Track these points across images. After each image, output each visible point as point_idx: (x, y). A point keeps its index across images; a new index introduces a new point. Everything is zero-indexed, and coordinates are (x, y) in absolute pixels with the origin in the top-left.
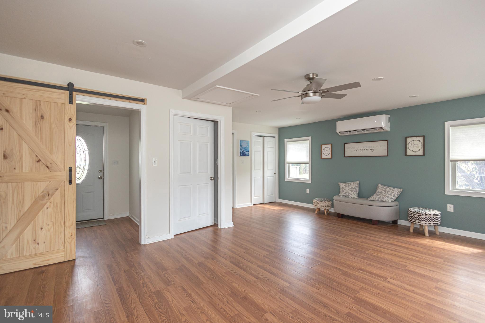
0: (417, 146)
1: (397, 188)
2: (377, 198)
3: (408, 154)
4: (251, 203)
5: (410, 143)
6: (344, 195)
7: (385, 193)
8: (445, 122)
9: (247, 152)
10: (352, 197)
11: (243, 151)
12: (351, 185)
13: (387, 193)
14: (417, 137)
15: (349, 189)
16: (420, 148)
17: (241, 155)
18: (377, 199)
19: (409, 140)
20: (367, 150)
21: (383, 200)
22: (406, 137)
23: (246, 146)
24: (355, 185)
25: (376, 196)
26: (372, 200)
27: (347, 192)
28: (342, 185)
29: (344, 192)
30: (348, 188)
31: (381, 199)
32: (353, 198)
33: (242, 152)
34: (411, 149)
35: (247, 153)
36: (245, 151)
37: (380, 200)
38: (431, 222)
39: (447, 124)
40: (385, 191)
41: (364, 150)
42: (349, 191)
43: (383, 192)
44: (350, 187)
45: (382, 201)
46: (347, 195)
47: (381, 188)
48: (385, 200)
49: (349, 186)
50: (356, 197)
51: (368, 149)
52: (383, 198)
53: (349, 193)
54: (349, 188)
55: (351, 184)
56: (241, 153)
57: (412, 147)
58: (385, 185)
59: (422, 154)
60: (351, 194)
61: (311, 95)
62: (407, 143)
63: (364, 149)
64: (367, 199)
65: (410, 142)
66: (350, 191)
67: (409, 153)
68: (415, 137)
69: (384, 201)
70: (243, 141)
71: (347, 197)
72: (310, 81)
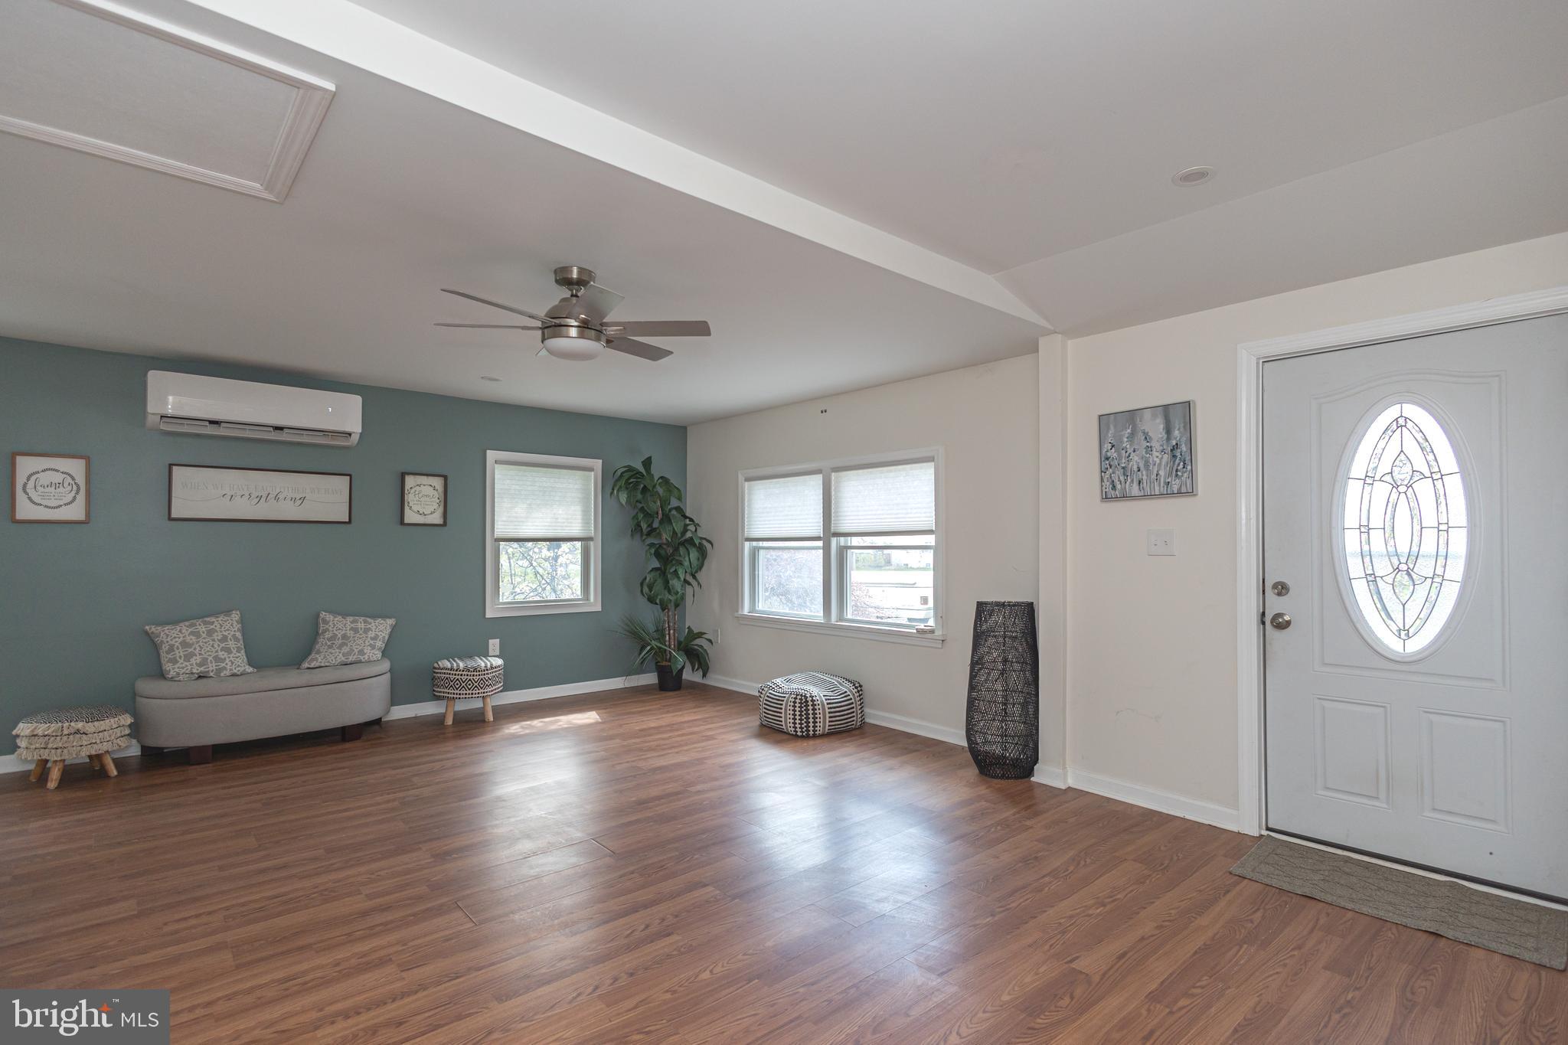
0: (428, 499)
1: (384, 617)
2: (341, 655)
3: (406, 521)
5: (413, 490)
6: (195, 671)
7: (358, 635)
8: (488, 451)
10: (235, 671)
12: (218, 629)
13: (364, 635)
14: (430, 477)
15: (216, 646)
16: (436, 506)
18: (341, 658)
19: (410, 481)
20: (276, 498)
21: (362, 658)
22: (402, 473)
24: (229, 626)
25: (333, 651)
26: (323, 665)
27: (210, 658)
28: (171, 636)
29: (193, 661)
30: (211, 643)
31: (355, 657)
32: (239, 673)
34: (415, 508)
37: (351, 658)
38: (468, 692)
39: (491, 455)
40: (356, 630)
41: (263, 499)
42: (217, 652)
43: (350, 633)
44: (217, 636)
45: (360, 662)
46: (212, 667)
47: (335, 625)
48: (366, 657)
49: (210, 633)
50: (250, 669)
51: (281, 496)
52: (361, 652)
53: (217, 659)
54: (214, 640)
55: (216, 623)
57: (415, 502)
58: (345, 615)
59: (439, 521)
60: (227, 661)
61: (573, 332)
62: (406, 492)
63: (264, 496)
64: (296, 667)
65: (411, 488)
66: (221, 650)
67: (410, 517)
68: (425, 477)
69: (363, 660)
71: (211, 674)
72: (572, 291)
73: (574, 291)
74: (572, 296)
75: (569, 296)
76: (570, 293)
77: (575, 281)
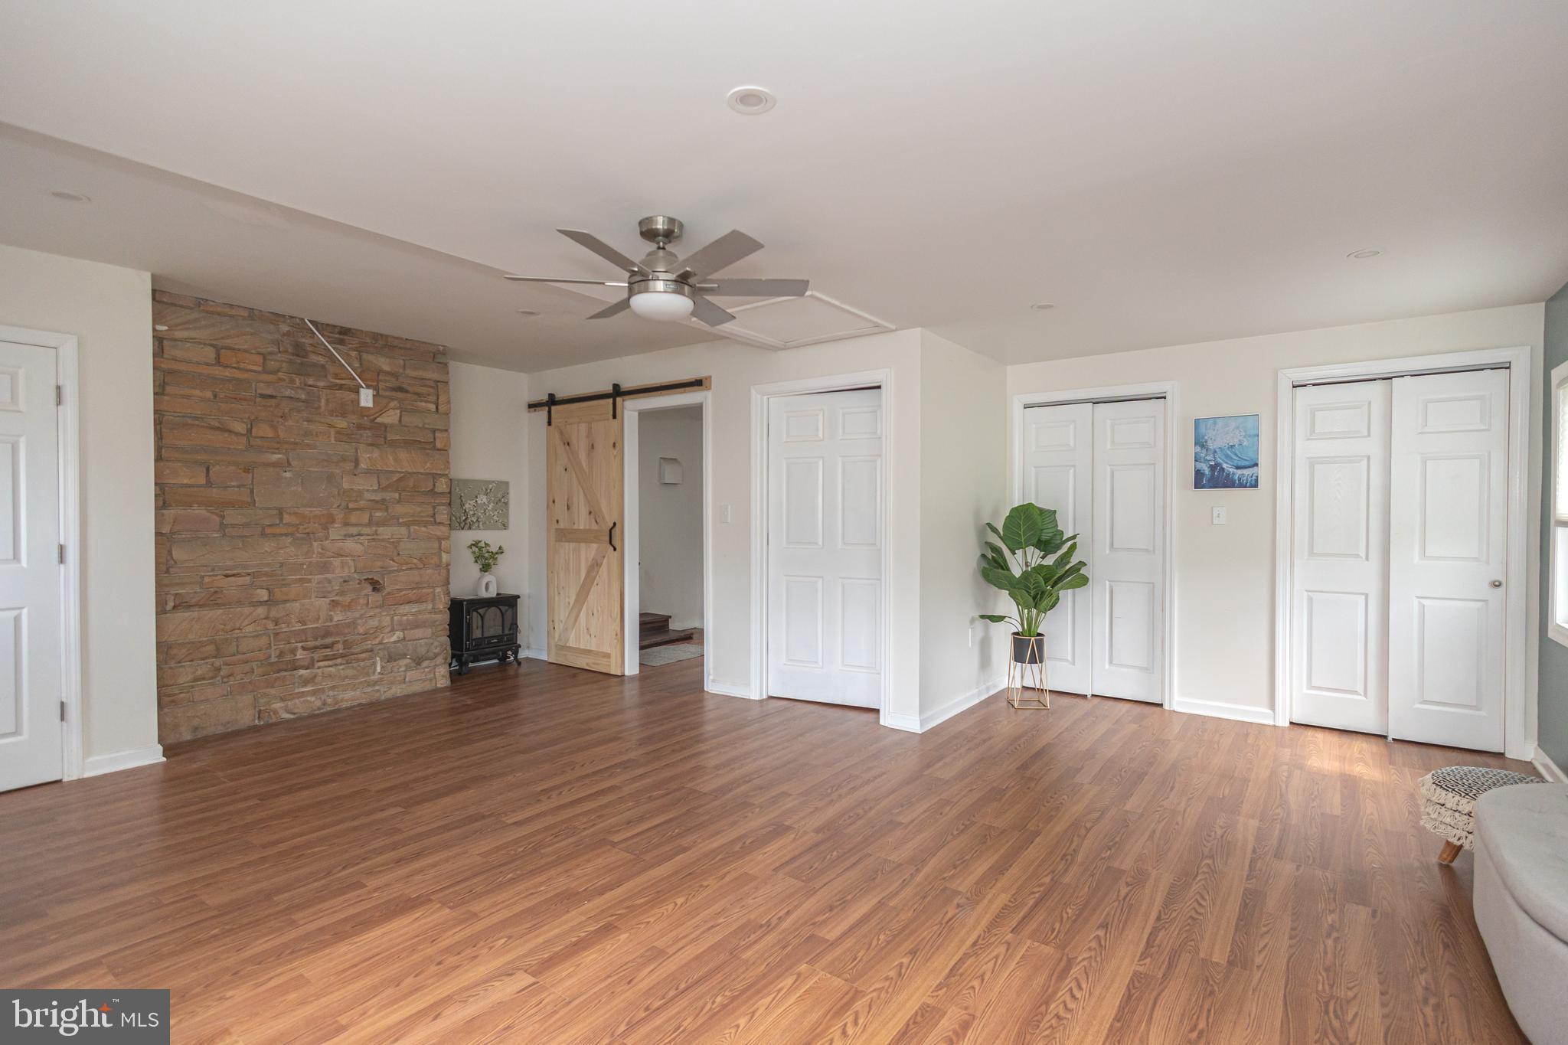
4: (1269, 711)
9: (1238, 468)
11: (1213, 468)
17: (1198, 485)
23: (1236, 442)
33: (1207, 471)
35: (1239, 472)
36: (1225, 466)
56: (1198, 474)
70: (1215, 423)
72: (658, 243)
73: (661, 244)
74: (659, 248)
75: (656, 249)
76: (656, 246)
77: (661, 232)
